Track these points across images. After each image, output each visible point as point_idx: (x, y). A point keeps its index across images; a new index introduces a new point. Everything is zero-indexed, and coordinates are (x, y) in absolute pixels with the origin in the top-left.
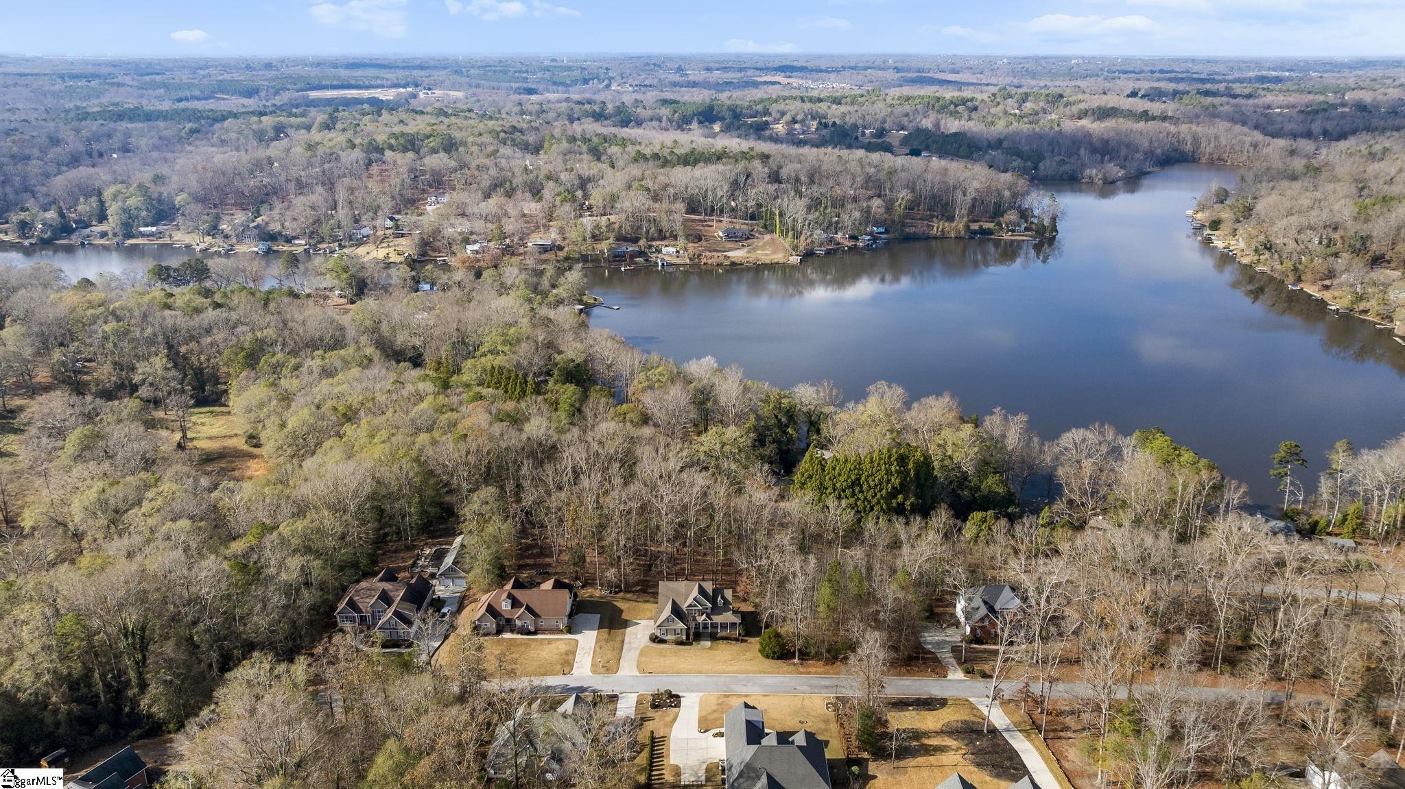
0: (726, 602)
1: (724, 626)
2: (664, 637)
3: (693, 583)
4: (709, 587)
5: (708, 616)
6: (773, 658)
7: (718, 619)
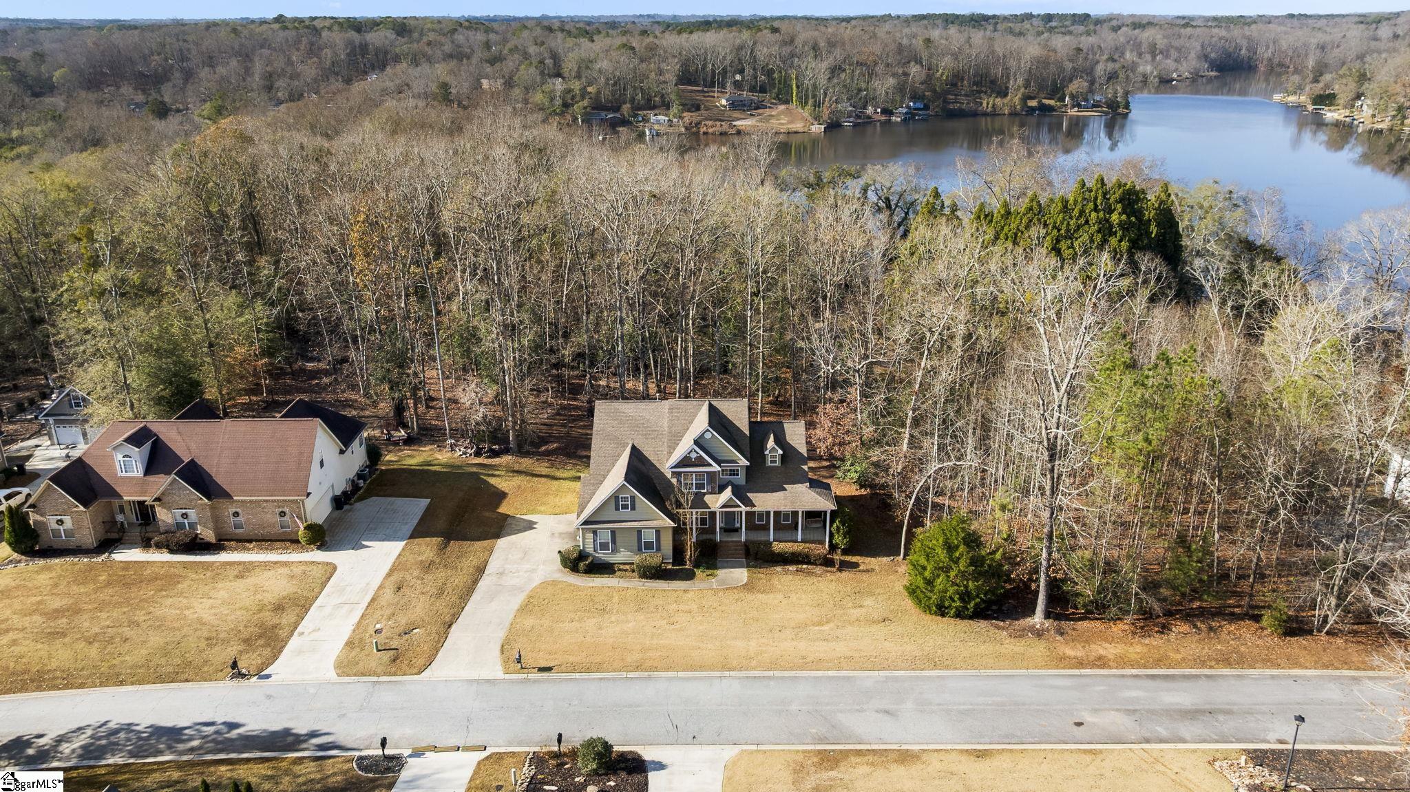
0: (789, 454)
1: (786, 522)
2: (604, 556)
3: (690, 404)
4: (737, 412)
5: (739, 493)
6: (959, 615)
7: (766, 502)
